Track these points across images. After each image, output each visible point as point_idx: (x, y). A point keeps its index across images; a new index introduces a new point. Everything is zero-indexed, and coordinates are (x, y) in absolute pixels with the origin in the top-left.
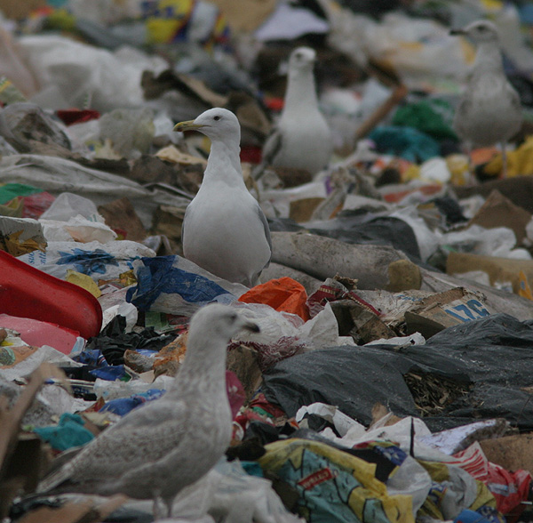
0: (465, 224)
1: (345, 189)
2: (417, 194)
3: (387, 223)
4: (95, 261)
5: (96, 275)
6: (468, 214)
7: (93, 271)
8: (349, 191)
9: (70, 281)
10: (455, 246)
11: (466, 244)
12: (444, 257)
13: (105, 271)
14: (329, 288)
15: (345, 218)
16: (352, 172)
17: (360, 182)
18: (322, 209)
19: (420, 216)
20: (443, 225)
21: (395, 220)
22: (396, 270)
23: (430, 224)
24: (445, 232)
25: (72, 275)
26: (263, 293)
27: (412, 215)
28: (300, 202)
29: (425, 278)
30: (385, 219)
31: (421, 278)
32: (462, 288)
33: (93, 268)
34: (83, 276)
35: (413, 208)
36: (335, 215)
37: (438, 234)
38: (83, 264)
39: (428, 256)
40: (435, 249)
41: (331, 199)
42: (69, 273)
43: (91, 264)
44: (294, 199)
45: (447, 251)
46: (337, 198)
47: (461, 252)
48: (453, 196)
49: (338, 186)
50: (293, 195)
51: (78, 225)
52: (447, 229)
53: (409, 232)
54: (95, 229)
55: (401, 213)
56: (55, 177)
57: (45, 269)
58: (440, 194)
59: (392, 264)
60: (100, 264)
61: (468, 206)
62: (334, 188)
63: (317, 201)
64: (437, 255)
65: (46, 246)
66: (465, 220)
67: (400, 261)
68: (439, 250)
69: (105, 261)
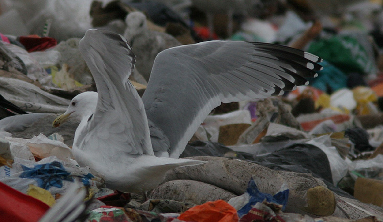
0: (372, 152)
1: (268, 118)
2: (329, 122)
3: (304, 150)
4: (53, 177)
5: (54, 189)
6: (372, 142)
7: (52, 185)
8: (272, 120)
9: (31, 194)
10: (362, 172)
11: (372, 170)
12: (351, 181)
13: (62, 186)
14: (259, 211)
15: (267, 143)
16: (276, 103)
17: (282, 111)
18: (248, 134)
19: (333, 145)
20: (352, 153)
21: (312, 147)
22: (314, 195)
23: (342, 153)
24: (353, 159)
25: (33, 190)
26: (200, 213)
27: (326, 144)
28: (229, 126)
29: (339, 203)
30: (302, 146)
31: (335, 203)
32: (373, 217)
33: (52, 183)
34: (42, 190)
35: (327, 137)
36: (259, 140)
37: (348, 160)
38: (43, 179)
39: (339, 179)
40: (345, 175)
41: (256, 126)
42: (30, 187)
43: (50, 179)
44: (224, 124)
45: (355, 176)
46: (261, 125)
47: (367, 178)
48: (359, 125)
49: (262, 114)
50: (222, 120)
51: (39, 143)
52: (356, 156)
53: (323, 158)
54: (54, 146)
55: (317, 141)
56: (17, 97)
57: (10, 181)
58: (349, 124)
59: (311, 189)
60: (58, 179)
61: (373, 135)
62: (259, 116)
63: (244, 127)
64: (346, 179)
65: (13, 162)
66: (372, 148)
67: (318, 188)
68: (348, 175)
69: (62, 177)
